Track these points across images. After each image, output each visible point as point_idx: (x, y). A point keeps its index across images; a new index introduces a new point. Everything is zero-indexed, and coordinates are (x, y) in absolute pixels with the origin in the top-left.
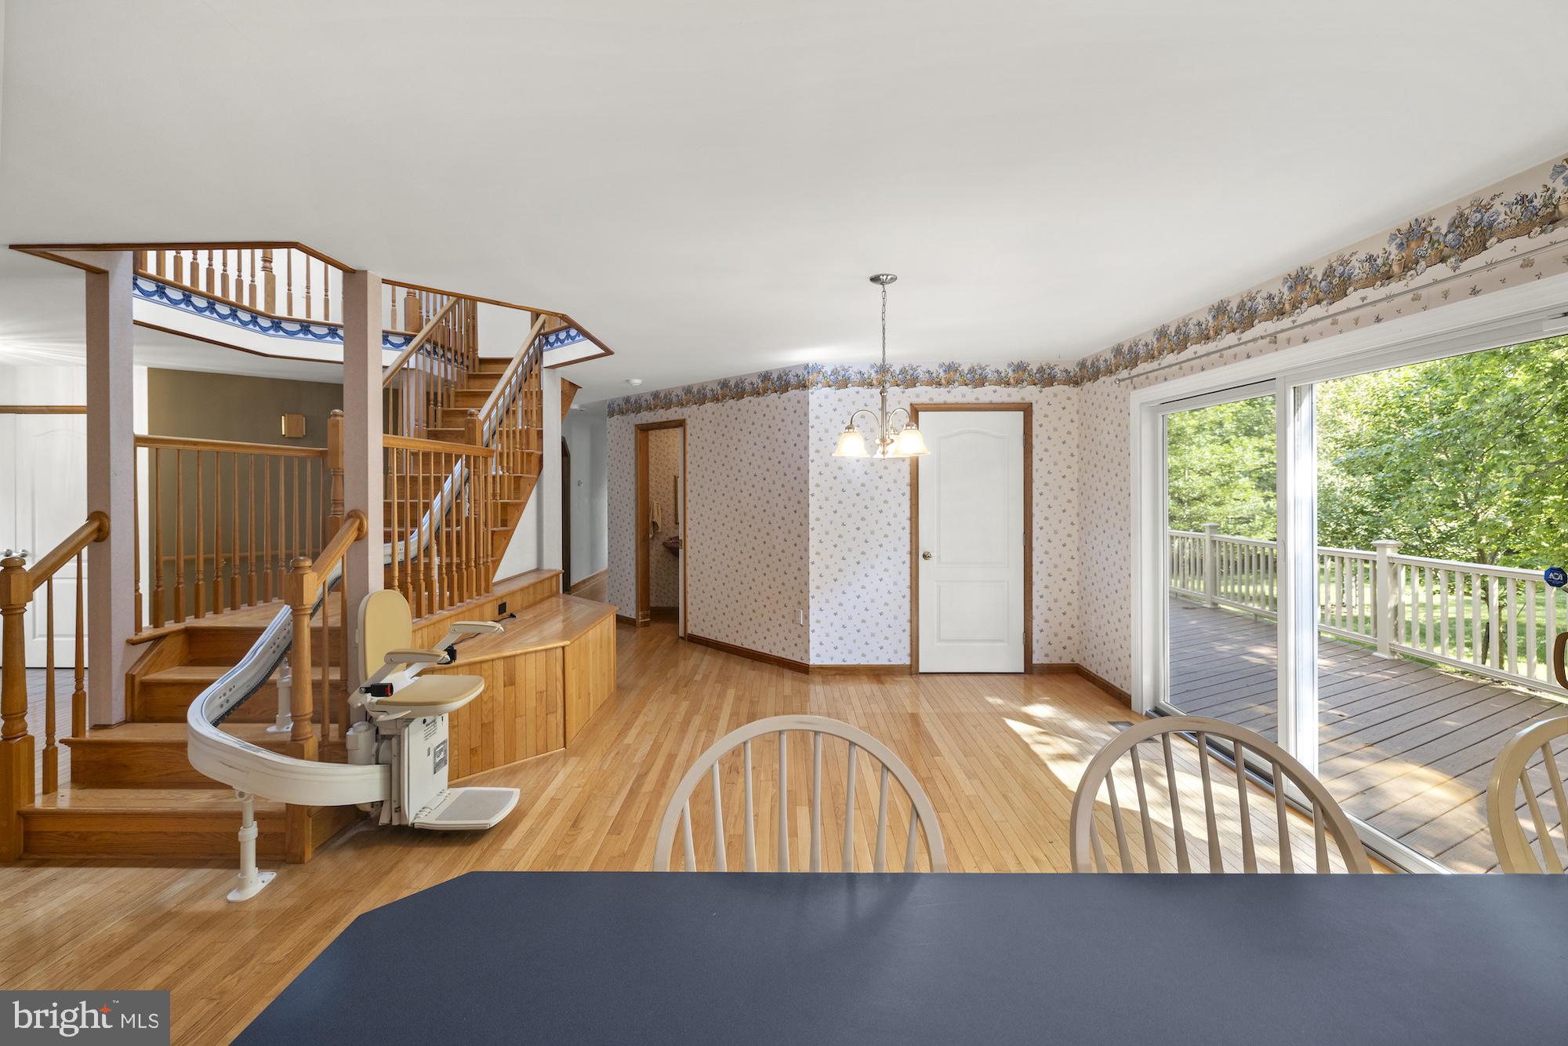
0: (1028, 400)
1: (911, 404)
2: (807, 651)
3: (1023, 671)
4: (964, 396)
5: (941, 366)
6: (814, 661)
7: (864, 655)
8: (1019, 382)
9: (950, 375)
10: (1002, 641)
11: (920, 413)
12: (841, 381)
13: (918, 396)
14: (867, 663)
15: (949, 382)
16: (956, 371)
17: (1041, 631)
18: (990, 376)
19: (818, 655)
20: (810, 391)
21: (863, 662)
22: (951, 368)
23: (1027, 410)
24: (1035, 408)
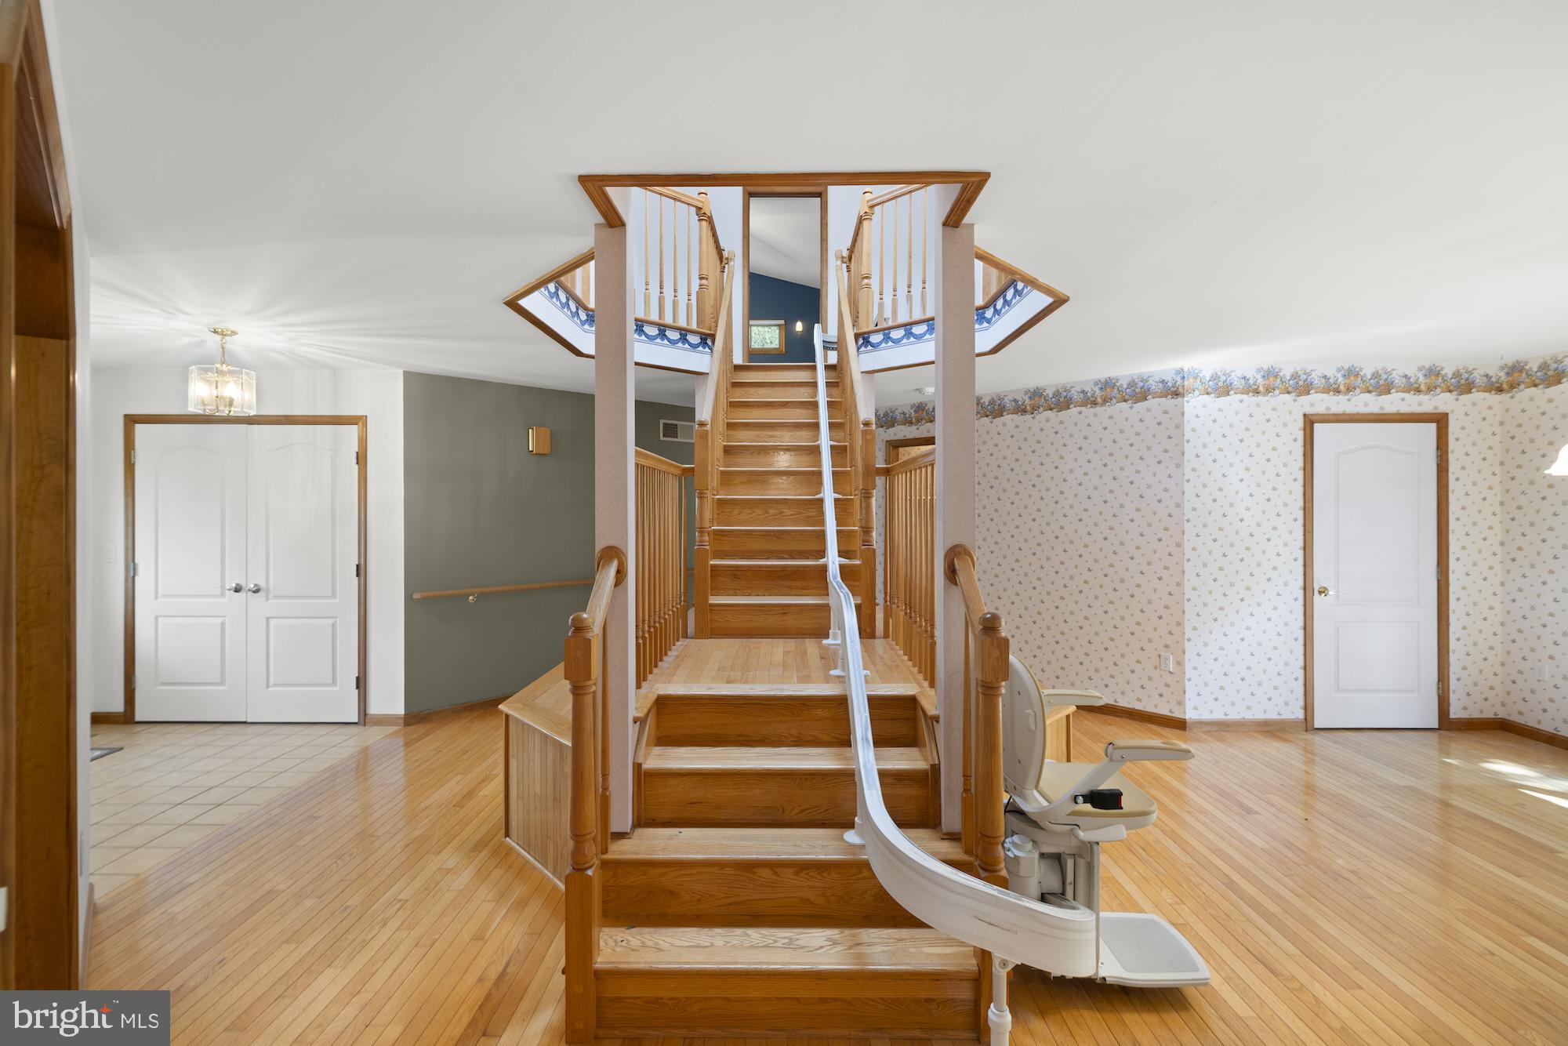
0: (1442, 409)
1: (1305, 415)
2: (1181, 703)
3: (1437, 727)
4: (1366, 405)
5: (1339, 370)
6: (1190, 715)
7: (1249, 708)
8: (1430, 389)
9: (1351, 381)
10: (1411, 691)
11: (1316, 426)
12: (1223, 389)
13: (1312, 405)
14: (1252, 717)
15: (1349, 389)
16: (1357, 375)
17: (1459, 679)
18: (1397, 381)
19: (1195, 708)
20: (1186, 399)
21: (1249, 716)
22: (1351, 373)
23: (1441, 421)
24: (1452, 419)
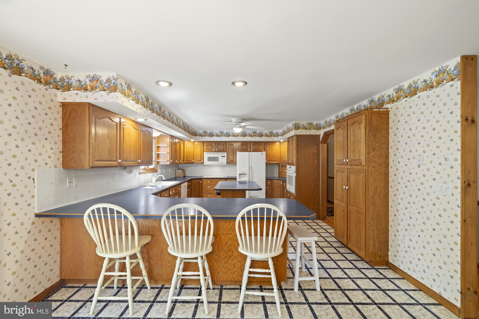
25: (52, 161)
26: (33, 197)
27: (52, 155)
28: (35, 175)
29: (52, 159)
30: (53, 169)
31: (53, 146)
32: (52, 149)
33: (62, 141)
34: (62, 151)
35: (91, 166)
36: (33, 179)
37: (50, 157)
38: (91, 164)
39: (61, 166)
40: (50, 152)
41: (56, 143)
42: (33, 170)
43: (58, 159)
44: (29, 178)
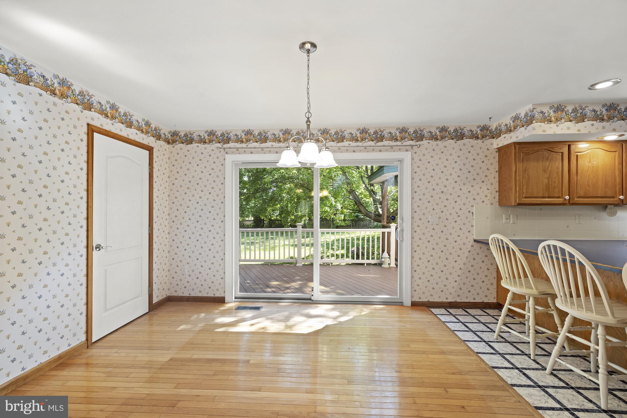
25: (489, 200)
26: (472, 226)
27: (488, 195)
28: (474, 210)
29: (488, 197)
30: (489, 206)
31: (489, 187)
32: (488, 189)
33: (498, 182)
34: (498, 190)
35: (517, 203)
36: (472, 213)
37: (486, 196)
38: (517, 200)
39: (498, 203)
40: (486, 192)
41: (492, 184)
42: (472, 206)
43: (494, 198)
44: (469, 212)
